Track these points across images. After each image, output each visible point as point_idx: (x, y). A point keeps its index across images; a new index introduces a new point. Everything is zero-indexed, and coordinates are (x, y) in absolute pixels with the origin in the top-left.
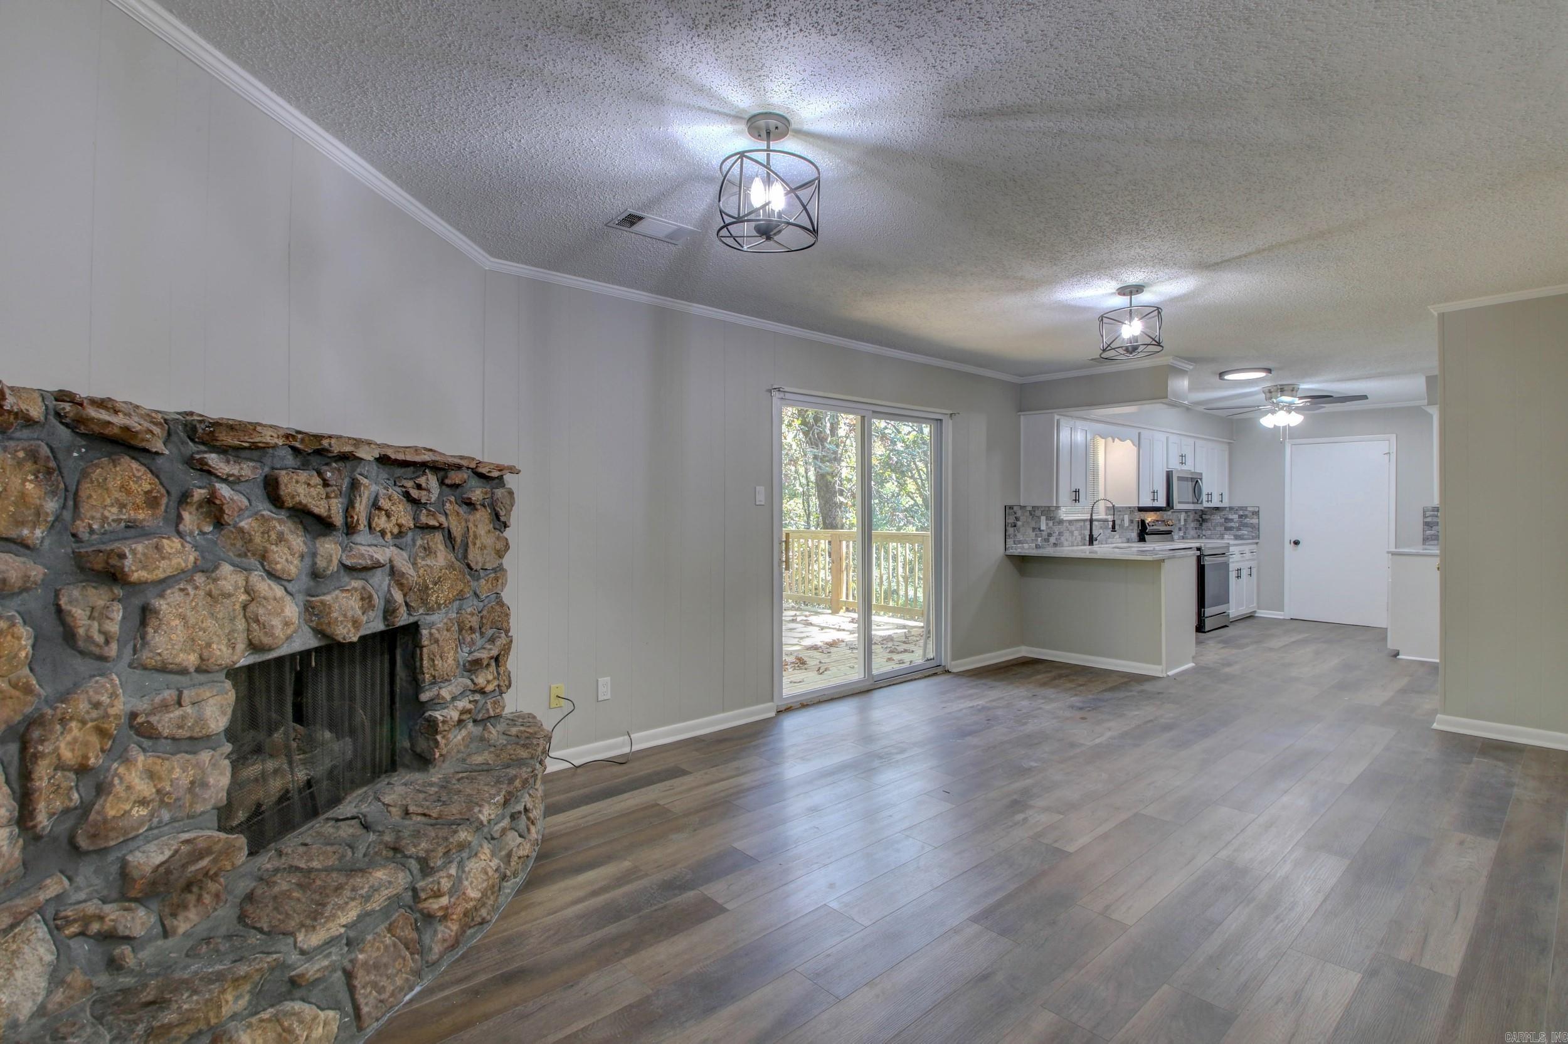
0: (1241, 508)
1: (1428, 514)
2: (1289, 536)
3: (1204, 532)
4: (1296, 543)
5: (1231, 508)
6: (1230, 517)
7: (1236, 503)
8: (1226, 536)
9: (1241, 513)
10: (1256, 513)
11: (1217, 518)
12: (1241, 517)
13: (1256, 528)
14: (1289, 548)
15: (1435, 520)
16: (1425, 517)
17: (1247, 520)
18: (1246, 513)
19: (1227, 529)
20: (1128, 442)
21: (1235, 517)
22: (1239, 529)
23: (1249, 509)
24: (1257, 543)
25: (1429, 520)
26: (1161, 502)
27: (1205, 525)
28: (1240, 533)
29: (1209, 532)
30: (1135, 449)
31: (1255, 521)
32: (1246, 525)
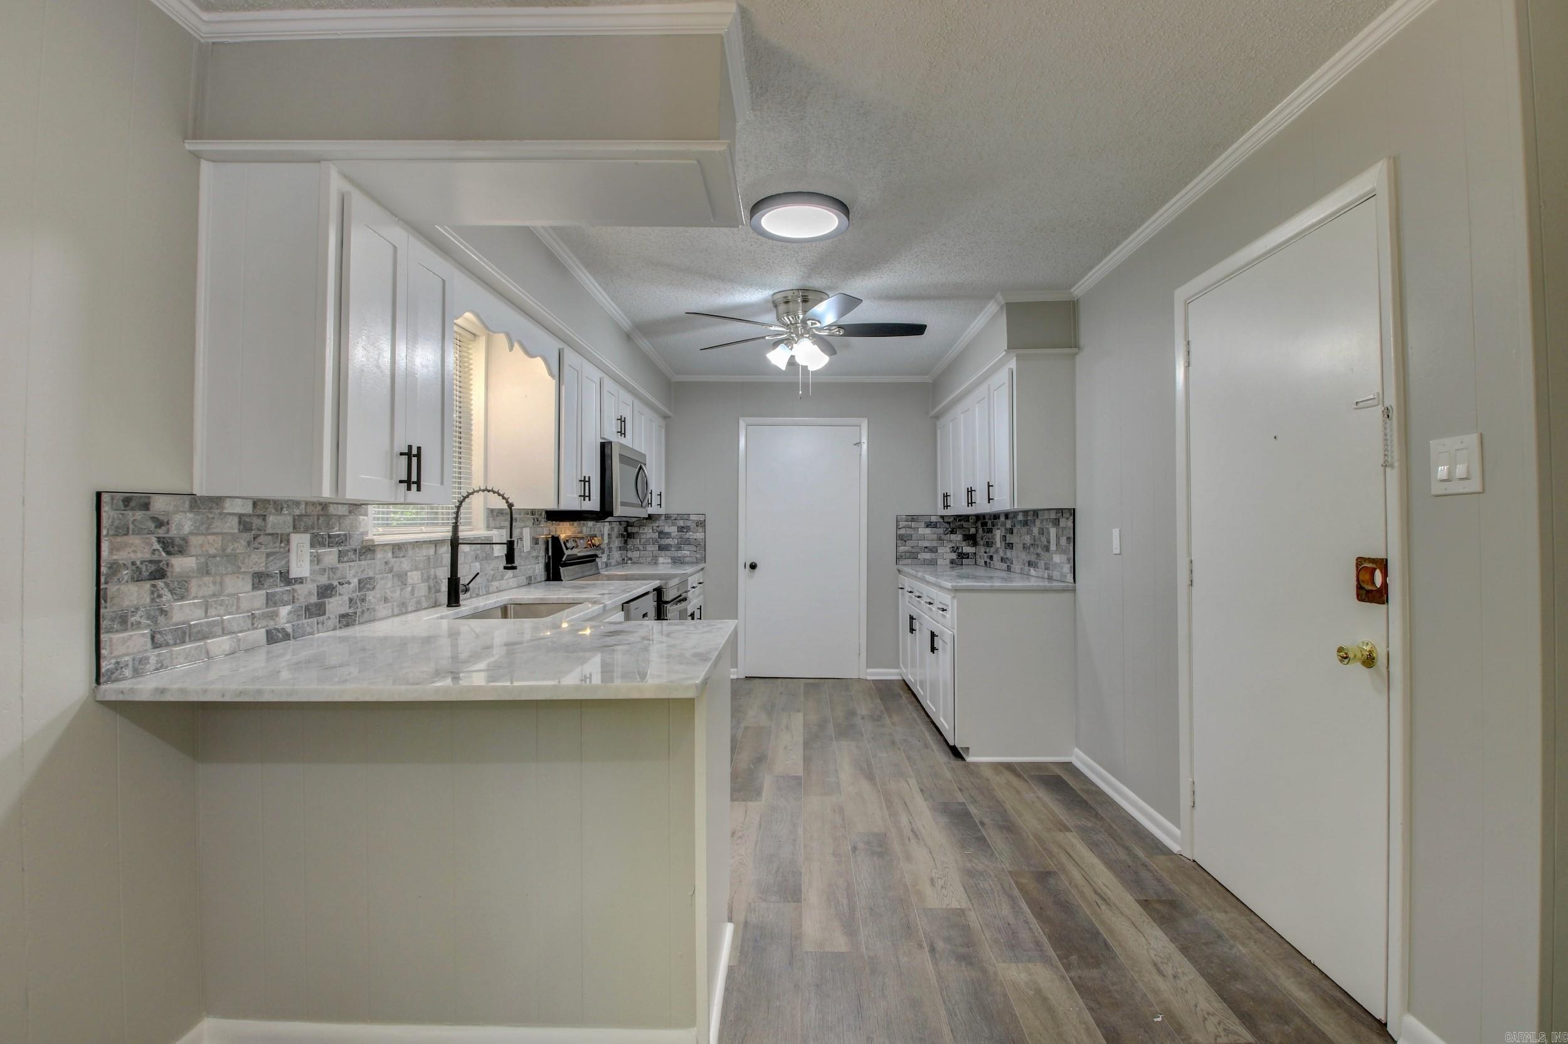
0: (685, 517)
1: (902, 524)
2: (745, 557)
3: (630, 554)
4: (753, 566)
5: (668, 517)
6: (667, 529)
7: (675, 509)
8: (661, 560)
9: (681, 523)
10: (701, 524)
11: (648, 532)
12: (681, 529)
13: (701, 546)
14: (743, 573)
15: (909, 531)
16: (898, 528)
17: (690, 535)
18: (689, 523)
19: (662, 548)
20: (539, 361)
21: (673, 530)
22: (679, 548)
23: (692, 517)
24: (702, 569)
25: (902, 532)
26: (593, 504)
27: (630, 541)
28: (679, 554)
29: (636, 554)
30: (552, 383)
31: (699, 535)
32: (688, 542)
